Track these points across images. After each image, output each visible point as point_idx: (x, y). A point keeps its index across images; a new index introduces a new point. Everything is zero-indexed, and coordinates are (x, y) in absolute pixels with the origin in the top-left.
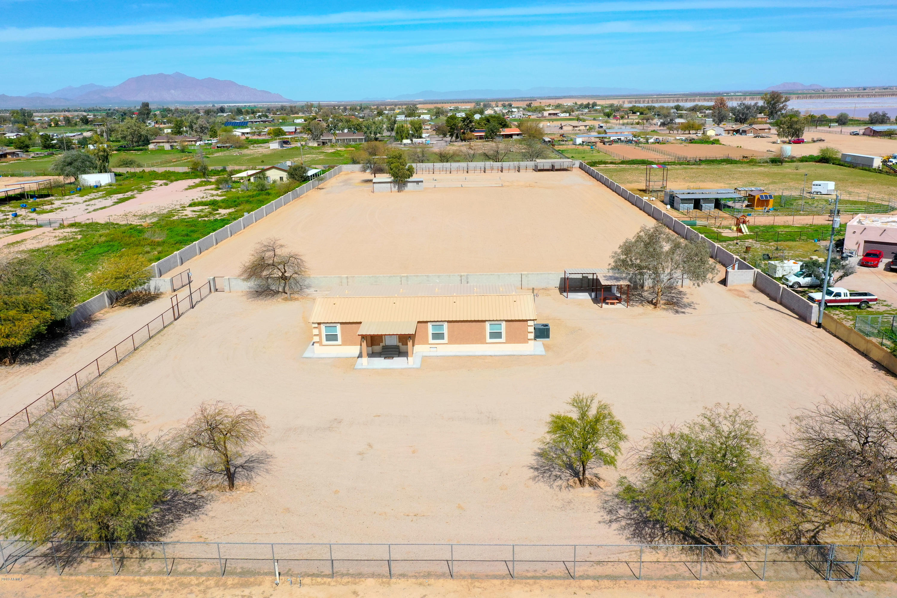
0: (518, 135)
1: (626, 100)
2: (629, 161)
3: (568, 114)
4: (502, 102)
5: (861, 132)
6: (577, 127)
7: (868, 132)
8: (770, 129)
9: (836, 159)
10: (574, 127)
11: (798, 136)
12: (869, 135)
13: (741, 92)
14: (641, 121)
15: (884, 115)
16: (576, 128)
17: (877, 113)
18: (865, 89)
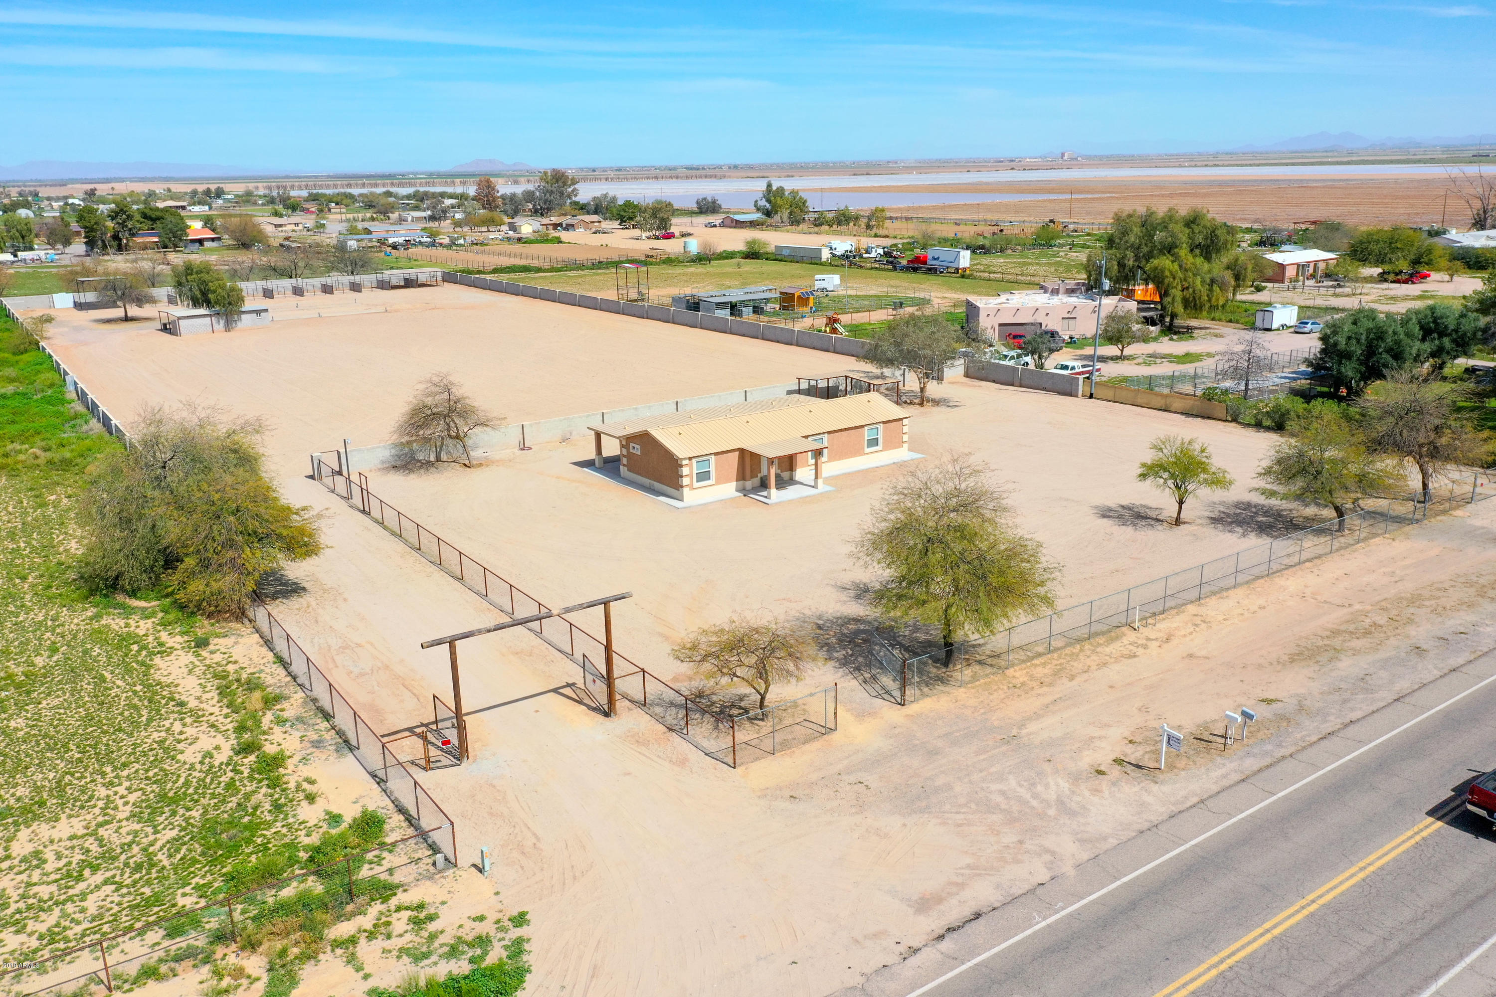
0: (213, 240)
1: (260, 185)
2: (505, 268)
3: (207, 208)
4: (19, 189)
5: (718, 222)
6: (281, 226)
7: (728, 222)
8: (600, 222)
9: (767, 253)
10: (276, 226)
11: (665, 228)
12: (731, 227)
13: (422, 174)
14: (375, 216)
15: (714, 202)
16: (280, 229)
17: (705, 199)
18: (594, 171)
